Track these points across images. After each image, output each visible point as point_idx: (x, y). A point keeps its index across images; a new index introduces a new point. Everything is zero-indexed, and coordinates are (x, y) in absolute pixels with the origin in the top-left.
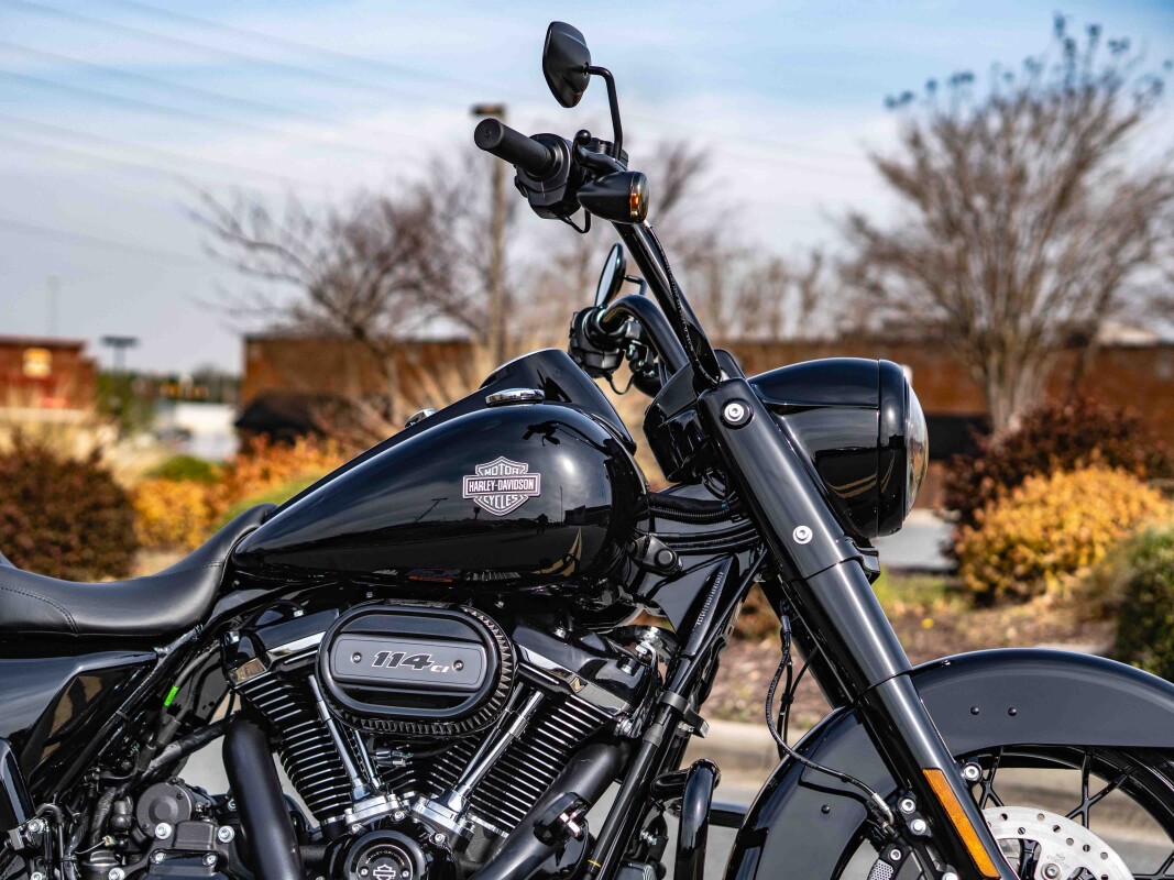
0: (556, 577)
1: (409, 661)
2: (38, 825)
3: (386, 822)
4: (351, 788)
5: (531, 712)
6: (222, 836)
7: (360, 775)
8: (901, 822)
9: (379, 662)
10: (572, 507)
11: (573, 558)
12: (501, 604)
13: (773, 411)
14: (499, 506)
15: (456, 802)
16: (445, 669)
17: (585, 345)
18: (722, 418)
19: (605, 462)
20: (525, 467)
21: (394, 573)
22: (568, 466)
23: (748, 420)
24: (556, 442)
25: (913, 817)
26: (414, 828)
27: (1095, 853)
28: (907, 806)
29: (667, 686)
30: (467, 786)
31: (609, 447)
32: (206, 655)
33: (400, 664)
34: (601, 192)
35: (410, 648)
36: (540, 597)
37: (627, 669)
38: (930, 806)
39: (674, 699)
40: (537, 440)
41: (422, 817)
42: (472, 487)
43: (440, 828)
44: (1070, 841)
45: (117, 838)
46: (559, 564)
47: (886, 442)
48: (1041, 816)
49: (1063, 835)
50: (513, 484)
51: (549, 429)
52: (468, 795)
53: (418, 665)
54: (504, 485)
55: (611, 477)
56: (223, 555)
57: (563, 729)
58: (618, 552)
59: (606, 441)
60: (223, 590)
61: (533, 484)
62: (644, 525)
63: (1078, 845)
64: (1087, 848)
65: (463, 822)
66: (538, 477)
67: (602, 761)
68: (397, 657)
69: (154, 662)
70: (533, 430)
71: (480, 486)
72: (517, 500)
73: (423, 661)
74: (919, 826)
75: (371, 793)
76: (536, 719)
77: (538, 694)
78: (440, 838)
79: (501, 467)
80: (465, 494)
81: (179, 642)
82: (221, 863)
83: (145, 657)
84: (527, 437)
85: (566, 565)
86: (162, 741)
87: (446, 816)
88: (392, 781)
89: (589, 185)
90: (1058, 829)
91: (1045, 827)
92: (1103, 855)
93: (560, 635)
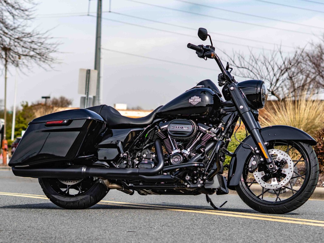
0: (206, 115)
1: (181, 128)
2: (125, 154)
3: (178, 153)
4: (173, 148)
5: (201, 136)
6: (153, 156)
7: (174, 147)
8: (255, 151)
9: (176, 128)
10: (207, 104)
11: (208, 112)
12: (197, 120)
13: (239, 88)
14: (195, 103)
15: (189, 150)
16: (186, 129)
17: (220, 80)
18: (230, 89)
19: (213, 97)
20: (199, 97)
21: (180, 115)
22: (207, 98)
23: (234, 89)
24: (205, 94)
25: (257, 150)
26: (182, 154)
27: (286, 156)
28: (256, 149)
29: (223, 132)
30: (190, 148)
31: (215, 95)
32: (152, 129)
33: (179, 128)
34: (208, 54)
35: (180, 126)
36: (203, 118)
37: (216, 129)
38: (259, 148)
39: (223, 134)
40: (202, 94)
41: (183, 152)
42: (190, 101)
43: (186, 154)
44: (282, 154)
45: (138, 158)
46: (206, 113)
47: (258, 93)
48: (278, 151)
50: (197, 100)
51: (204, 92)
52: (190, 149)
53: (182, 128)
54: (195, 100)
55: (214, 100)
56: (155, 114)
57: (205, 139)
58: (215, 111)
59: (214, 94)
60: (154, 119)
61: (200, 100)
62: (220, 107)
63: (283, 155)
65: (189, 153)
66: (200, 99)
67: (212, 144)
68: (179, 127)
69: (144, 130)
70: (202, 92)
71: (192, 100)
72: (197, 103)
73: (183, 128)
74: (258, 151)
75: (176, 149)
76: (201, 137)
77: (202, 134)
78: (185, 155)
79: (195, 97)
80: (189, 102)
81: (147, 127)
82: (153, 160)
83: (143, 129)
84: (201, 93)
85: (207, 113)
86: (146, 143)
87: (187, 152)
88: (179, 147)
89: (206, 53)
90: (280, 152)
91: (278, 152)
92: (287, 156)
93: (205, 124)
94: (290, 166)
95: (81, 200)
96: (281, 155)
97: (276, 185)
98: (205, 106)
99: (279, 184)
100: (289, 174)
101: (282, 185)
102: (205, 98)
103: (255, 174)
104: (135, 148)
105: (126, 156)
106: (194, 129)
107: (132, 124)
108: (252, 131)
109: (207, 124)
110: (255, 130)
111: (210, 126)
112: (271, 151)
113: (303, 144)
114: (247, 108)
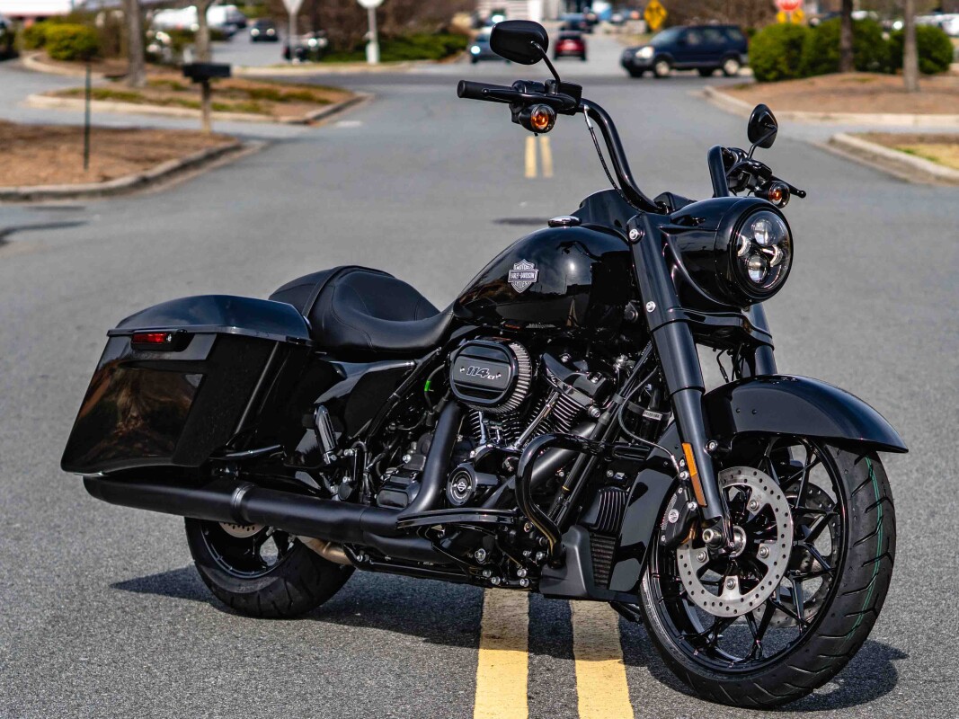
1: (480, 372)
2: (350, 452)
9: (469, 372)
10: (570, 284)
13: (662, 234)
14: (520, 287)
16: (494, 378)
20: (532, 265)
25: (683, 469)
27: (775, 496)
28: (682, 463)
33: (477, 374)
35: (481, 365)
37: (597, 378)
42: (511, 276)
44: (766, 488)
48: (755, 474)
49: (763, 485)
50: (527, 275)
53: (482, 375)
54: (523, 276)
55: (593, 271)
63: (769, 490)
64: (772, 492)
68: (476, 370)
71: (515, 276)
72: (527, 284)
73: (485, 374)
74: (684, 476)
79: (524, 264)
80: (509, 280)
81: (428, 357)
90: (761, 481)
91: (756, 479)
92: (779, 497)
93: (564, 359)
94: (783, 536)
95: (263, 590)
96: (763, 494)
97: (734, 602)
98: (563, 291)
99: (742, 600)
100: (775, 563)
101: (751, 604)
102: (567, 265)
103: (682, 557)
104: (394, 428)
105: (349, 458)
106: (516, 379)
107: (377, 348)
108: (676, 397)
109: (569, 361)
110: (686, 392)
111: (575, 369)
112: (736, 472)
113: (838, 454)
114: (671, 310)
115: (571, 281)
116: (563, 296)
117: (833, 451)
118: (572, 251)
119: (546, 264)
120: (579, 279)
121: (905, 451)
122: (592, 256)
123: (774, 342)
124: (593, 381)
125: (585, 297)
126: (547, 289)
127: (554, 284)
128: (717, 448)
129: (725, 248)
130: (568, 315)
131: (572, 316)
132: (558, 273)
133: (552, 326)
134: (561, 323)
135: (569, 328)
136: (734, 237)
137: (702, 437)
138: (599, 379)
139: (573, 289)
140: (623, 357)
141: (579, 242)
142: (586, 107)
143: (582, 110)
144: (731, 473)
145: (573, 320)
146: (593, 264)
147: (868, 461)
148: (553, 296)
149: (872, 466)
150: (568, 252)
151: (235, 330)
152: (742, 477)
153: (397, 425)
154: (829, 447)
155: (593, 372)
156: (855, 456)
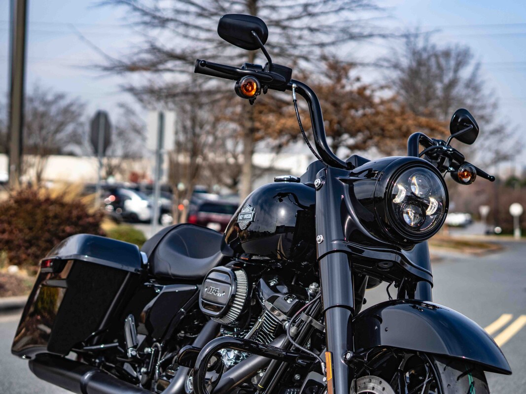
1: (214, 292)
2: (148, 350)
14: (243, 225)
16: (221, 295)
20: (251, 208)
50: (247, 216)
54: (245, 217)
61: (251, 216)
68: (213, 289)
71: (241, 217)
72: (246, 223)
73: (217, 292)
80: (238, 221)
83: (193, 288)
90: (384, 389)
91: (380, 388)
93: (272, 284)
98: (272, 230)
104: (183, 335)
105: (149, 355)
106: (233, 297)
107: (174, 276)
108: (328, 313)
109: (275, 285)
110: (337, 311)
111: (278, 292)
112: (368, 380)
113: (445, 369)
114: (335, 242)
115: (281, 223)
116: (273, 234)
117: (441, 366)
118: (285, 200)
119: (265, 210)
120: (286, 222)
121: (509, 373)
122: (300, 205)
123: (434, 280)
124: (288, 301)
125: (291, 235)
126: (263, 229)
127: (267, 224)
128: (352, 358)
129: (383, 196)
130: (277, 250)
131: (280, 251)
132: (271, 217)
133: (267, 258)
134: (273, 256)
135: (278, 261)
136: (390, 187)
137: (343, 347)
138: (293, 300)
139: (280, 229)
140: (314, 284)
141: (292, 194)
142: (294, 85)
143: (290, 88)
144: (365, 381)
145: (281, 255)
146: (298, 212)
147: (470, 379)
148: (266, 234)
149: (473, 383)
150: (281, 200)
151: (86, 258)
152: (371, 385)
153: (186, 333)
154: (438, 363)
155: (290, 294)
156: (459, 373)
